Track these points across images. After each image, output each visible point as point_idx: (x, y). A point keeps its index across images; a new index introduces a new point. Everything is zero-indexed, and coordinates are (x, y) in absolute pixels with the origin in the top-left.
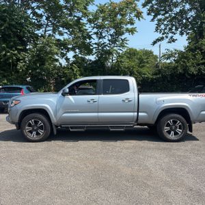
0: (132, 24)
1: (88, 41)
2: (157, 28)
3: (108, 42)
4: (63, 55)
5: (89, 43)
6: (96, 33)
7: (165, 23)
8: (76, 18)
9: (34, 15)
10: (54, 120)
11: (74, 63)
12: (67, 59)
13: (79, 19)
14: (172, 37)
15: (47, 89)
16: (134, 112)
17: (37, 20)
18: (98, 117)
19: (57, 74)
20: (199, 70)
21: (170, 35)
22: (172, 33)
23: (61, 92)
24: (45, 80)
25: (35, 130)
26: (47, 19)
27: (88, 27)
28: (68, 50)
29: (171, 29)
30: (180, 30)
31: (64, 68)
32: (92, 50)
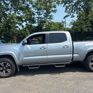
0: (55, 7)
1: (33, 16)
2: (66, 10)
3: (43, 17)
4: (20, 24)
5: (34, 18)
6: (37, 12)
7: (69, 8)
8: (26, 5)
9: (4, 4)
10: (18, 62)
11: (26, 27)
12: (23, 26)
13: (28, 5)
14: (73, 15)
15: (13, 42)
16: (70, 54)
17: (6, 6)
18: (47, 58)
19: (18, 33)
20: (88, 29)
21: (72, 14)
22: (73, 13)
23: (22, 42)
24: (11, 37)
25: (5, 70)
26: (11, 5)
27: (33, 10)
28: (23, 21)
29: (72, 11)
30: (76, 11)
31: (21, 30)
32: (35, 21)
